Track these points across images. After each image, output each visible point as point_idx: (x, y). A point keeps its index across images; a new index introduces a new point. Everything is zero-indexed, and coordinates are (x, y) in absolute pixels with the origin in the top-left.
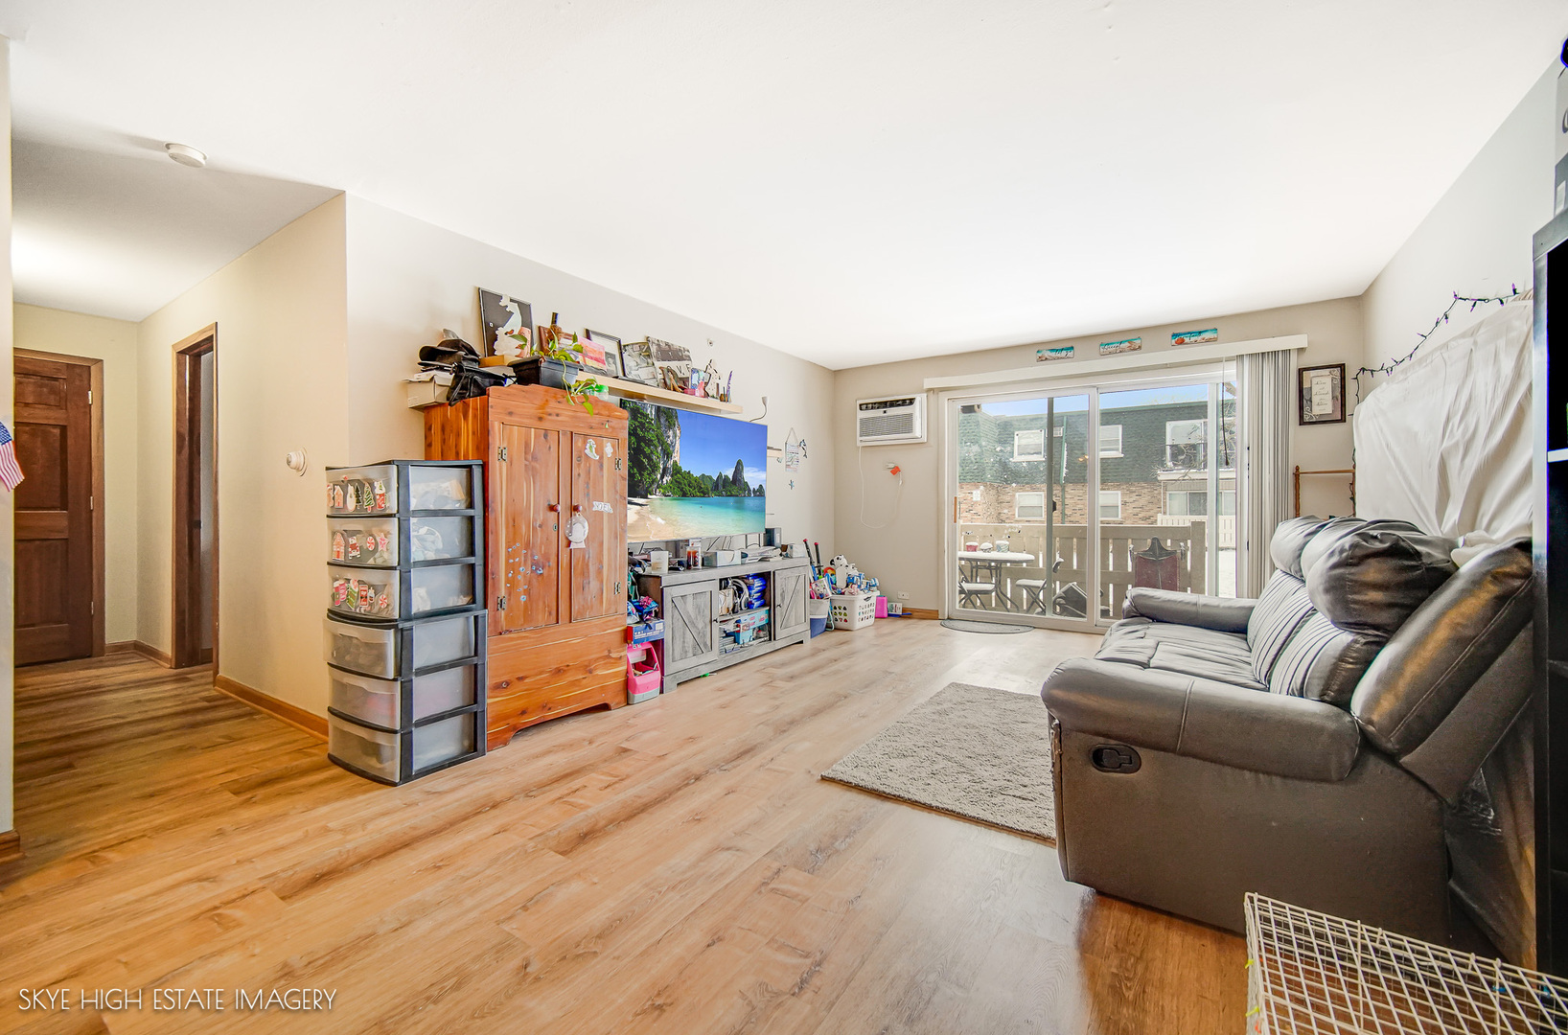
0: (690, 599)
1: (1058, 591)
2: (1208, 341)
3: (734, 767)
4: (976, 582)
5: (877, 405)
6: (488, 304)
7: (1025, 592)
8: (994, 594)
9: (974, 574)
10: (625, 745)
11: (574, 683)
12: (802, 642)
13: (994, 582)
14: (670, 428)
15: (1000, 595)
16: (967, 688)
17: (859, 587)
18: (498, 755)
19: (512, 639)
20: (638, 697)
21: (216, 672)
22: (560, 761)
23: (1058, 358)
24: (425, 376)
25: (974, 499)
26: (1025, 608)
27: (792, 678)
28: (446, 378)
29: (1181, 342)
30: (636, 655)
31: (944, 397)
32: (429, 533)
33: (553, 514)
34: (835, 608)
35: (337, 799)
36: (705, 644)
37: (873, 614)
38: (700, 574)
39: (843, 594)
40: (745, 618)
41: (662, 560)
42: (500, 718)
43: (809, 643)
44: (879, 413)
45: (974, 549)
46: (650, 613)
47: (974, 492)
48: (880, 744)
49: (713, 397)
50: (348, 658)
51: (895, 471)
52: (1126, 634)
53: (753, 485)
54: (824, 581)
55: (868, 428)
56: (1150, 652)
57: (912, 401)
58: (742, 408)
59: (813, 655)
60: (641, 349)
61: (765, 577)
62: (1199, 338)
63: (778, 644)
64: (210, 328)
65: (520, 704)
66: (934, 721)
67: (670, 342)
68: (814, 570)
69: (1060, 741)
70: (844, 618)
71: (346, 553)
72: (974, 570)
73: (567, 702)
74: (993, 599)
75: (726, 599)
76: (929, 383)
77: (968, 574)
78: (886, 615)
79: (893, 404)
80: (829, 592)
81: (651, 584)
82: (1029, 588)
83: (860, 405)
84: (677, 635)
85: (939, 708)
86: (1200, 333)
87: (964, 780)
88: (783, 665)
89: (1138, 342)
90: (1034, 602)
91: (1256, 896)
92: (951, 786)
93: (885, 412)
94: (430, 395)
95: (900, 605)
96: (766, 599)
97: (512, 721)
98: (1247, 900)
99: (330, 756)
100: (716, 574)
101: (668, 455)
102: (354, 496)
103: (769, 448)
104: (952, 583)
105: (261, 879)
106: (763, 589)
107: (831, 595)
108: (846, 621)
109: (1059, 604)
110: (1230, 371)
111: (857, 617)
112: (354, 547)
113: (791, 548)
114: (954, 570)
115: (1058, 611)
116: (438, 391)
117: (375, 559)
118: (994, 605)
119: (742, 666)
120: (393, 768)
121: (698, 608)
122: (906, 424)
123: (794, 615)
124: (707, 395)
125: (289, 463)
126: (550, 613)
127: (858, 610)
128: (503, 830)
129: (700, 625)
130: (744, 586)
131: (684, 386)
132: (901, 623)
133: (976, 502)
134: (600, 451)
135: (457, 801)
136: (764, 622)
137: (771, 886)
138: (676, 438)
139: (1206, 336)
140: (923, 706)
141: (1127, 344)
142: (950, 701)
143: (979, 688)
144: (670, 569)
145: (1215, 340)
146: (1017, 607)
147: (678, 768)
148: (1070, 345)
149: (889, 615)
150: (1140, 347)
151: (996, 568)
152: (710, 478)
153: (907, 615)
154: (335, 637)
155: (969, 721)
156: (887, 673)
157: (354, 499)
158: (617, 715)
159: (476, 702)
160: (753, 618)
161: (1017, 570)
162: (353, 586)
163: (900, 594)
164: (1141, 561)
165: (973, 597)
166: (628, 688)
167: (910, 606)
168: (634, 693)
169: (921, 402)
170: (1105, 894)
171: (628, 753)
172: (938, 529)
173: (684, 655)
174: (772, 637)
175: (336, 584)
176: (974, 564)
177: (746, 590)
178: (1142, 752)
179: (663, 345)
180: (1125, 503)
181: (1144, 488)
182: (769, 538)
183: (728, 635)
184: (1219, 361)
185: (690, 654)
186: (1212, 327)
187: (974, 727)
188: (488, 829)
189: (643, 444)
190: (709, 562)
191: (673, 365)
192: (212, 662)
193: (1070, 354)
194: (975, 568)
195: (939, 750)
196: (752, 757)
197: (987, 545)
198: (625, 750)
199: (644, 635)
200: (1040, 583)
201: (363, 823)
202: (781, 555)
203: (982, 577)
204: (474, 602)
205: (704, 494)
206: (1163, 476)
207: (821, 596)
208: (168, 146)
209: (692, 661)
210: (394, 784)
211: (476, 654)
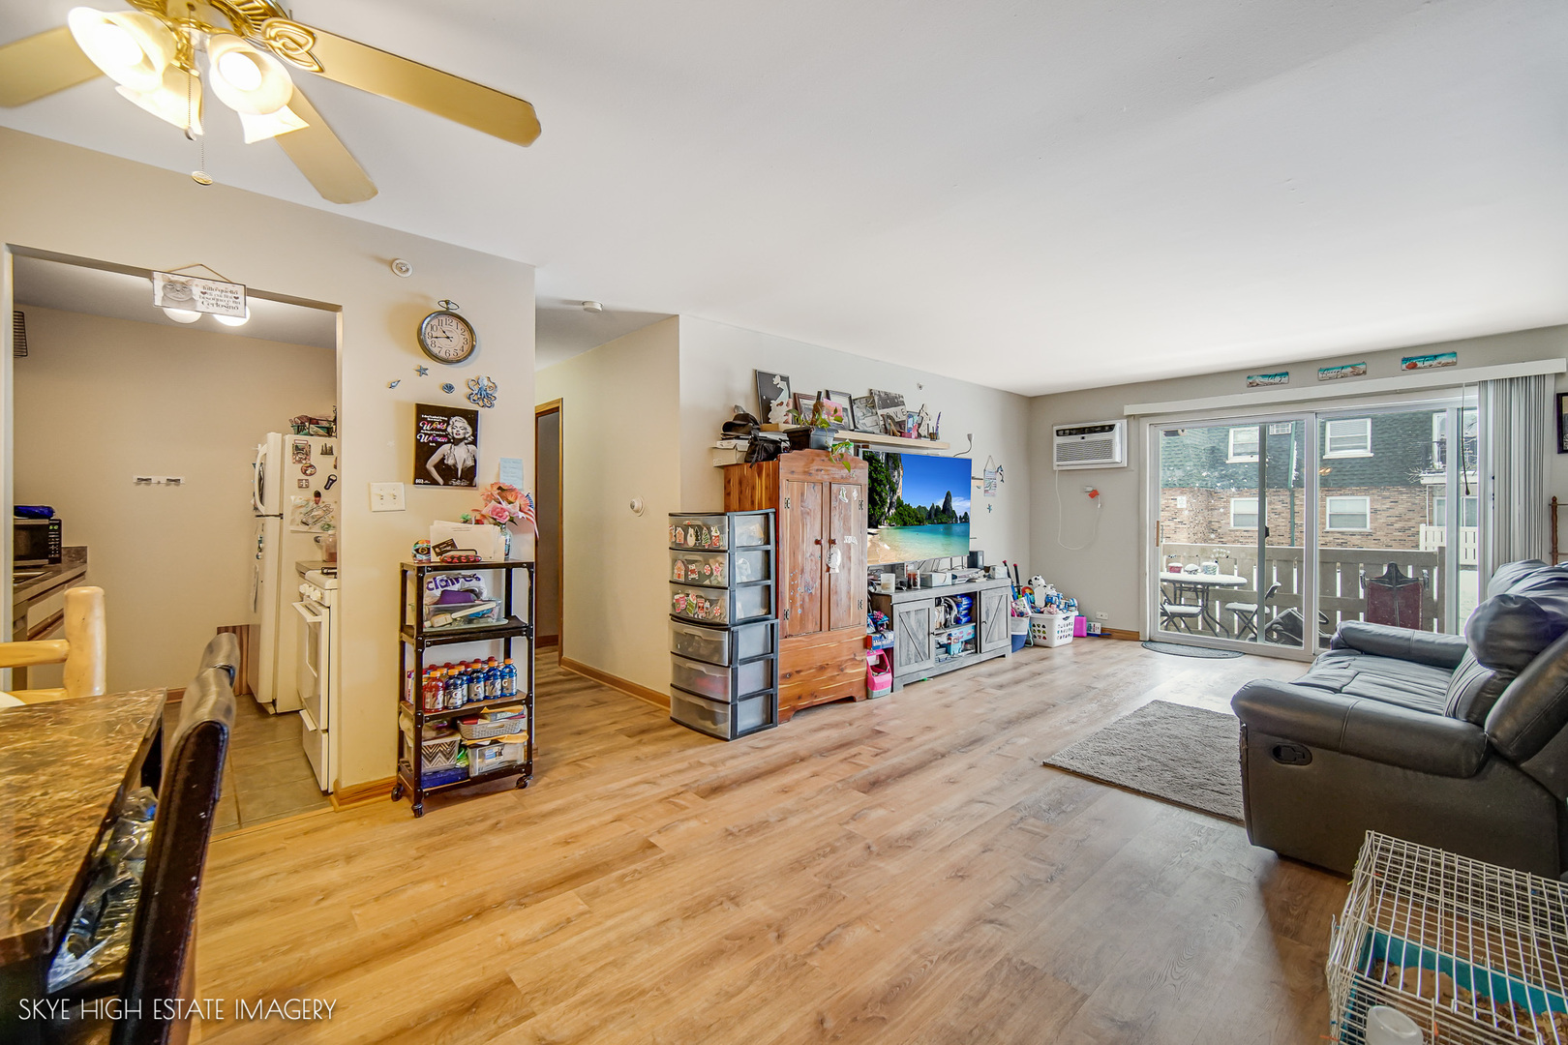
0: (913, 614)
1: (1275, 616)
2: (1446, 365)
3: (970, 751)
4: (1180, 604)
5: (1074, 432)
6: (763, 381)
7: (1236, 617)
8: (1200, 617)
9: (1178, 596)
10: (877, 728)
11: (832, 679)
12: (1004, 656)
13: (1200, 604)
14: (895, 469)
15: (1208, 619)
16: (1170, 706)
17: (1058, 606)
18: (787, 727)
19: (793, 642)
20: (876, 692)
21: (561, 654)
22: (834, 735)
23: (1271, 384)
24: (726, 444)
25: (1179, 506)
26: (1236, 632)
27: (1001, 687)
28: (744, 445)
29: (1414, 367)
30: (873, 660)
31: (1145, 424)
32: (744, 563)
33: (819, 546)
34: (1034, 626)
35: (695, 746)
36: (924, 653)
37: (1072, 633)
38: (920, 593)
39: (1042, 612)
40: (955, 632)
41: (889, 580)
42: (786, 701)
43: (1010, 657)
44: (1076, 439)
45: (1177, 570)
46: (882, 625)
47: (1179, 498)
48: (1091, 744)
49: (925, 437)
50: (690, 650)
51: (1094, 494)
52: (1331, 664)
53: (960, 513)
54: (1024, 600)
55: (1065, 453)
56: (1345, 680)
57: (1111, 428)
58: (949, 446)
59: (1015, 668)
60: (867, 402)
61: (972, 597)
62: (1435, 363)
63: (984, 657)
64: (558, 401)
65: (797, 691)
66: (1138, 730)
67: (888, 391)
68: (1013, 590)
69: (1247, 738)
70: (1042, 635)
71: (686, 575)
72: (1178, 592)
73: (826, 692)
74: (1200, 623)
75: (939, 615)
76: (1129, 410)
77: (1171, 596)
78: (1085, 635)
79: (1092, 430)
80: (1028, 610)
81: (883, 601)
82: (1241, 612)
83: (1057, 431)
84: (903, 645)
85: (1143, 720)
86: (1435, 357)
87: (1168, 776)
88: (990, 675)
89: (1363, 367)
90: (1246, 627)
91: (1373, 832)
92: (1156, 779)
93: (1083, 438)
94: (733, 458)
95: (1098, 625)
96: (972, 615)
97: (793, 704)
98: (1367, 835)
99: (671, 718)
100: (933, 593)
101: (893, 491)
102: (694, 536)
103: (973, 478)
104: (1152, 604)
105: (682, 786)
106: (969, 608)
107: (1030, 614)
108: (1044, 638)
109: (1276, 630)
110: (1472, 396)
111: (1056, 635)
112: (693, 572)
113: (994, 569)
114: (1155, 592)
115: (1275, 637)
116: (739, 455)
117: (710, 581)
118: (1200, 628)
119: (954, 674)
120: (725, 728)
121: (919, 622)
122: (1107, 449)
123: (998, 632)
124: (919, 436)
125: (632, 507)
126: (816, 624)
127: (1056, 628)
128: (815, 775)
129: (921, 637)
130: (953, 604)
131: (900, 429)
132: (1099, 643)
133: (1181, 510)
134: (849, 496)
135: (775, 754)
136: (971, 637)
137: (1019, 826)
138: (899, 477)
139: (1443, 360)
140: (1127, 718)
141: (1350, 369)
142: (1154, 715)
143: (1183, 706)
144: (896, 588)
145: (1454, 364)
146: (1227, 631)
147: (926, 747)
148: (1284, 371)
149: (1089, 634)
150: (1365, 373)
151: (1203, 591)
152: (925, 508)
153: (1106, 635)
154: (677, 635)
155: (1172, 732)
156: (1090, 688)
157: (694, 538)
158: (860, 707)
159: (772, 687)
160: (961, 633)
161: (1226, 593)
162: (692, 599)
163: (1099, 614)
164: (1373, 589)
165: (1176, 620)
166: (868, 686)
167: (1109, 626)
168: (873, 689)
169: (1121, 428)
170: (1283, 857)
171: (880, 735)
172: (1139, 552)
173: (909, 662)
174: (977, 650)
175: (677, 597)
176: (1178, 585)
177: (955, 607)
178: (1315, 752)
179: (883, 395)
180: (1374, 511)
181: (1401, 493)
182: (973, 560)
183: (941, 646)
184: (1459, 386)
185: (913, 661)
186: (1451, 350)
187: (1176, 737)
188: (806, 773)
189: (876, 484)
190: (926, 584)
191: (891, 411)
192: (557, 644)
193: (1284, 380)
194: (1178, 590)
195: (1145, 753)
196: (983, 745)
197: (1191, 567)
198: (880, 732)
199: (879, 643)
200: (1254, 607)
201: (723, 761)
202: (985, 576)
203: (1186, 599)
204: (770, 613)
205: (920, 522)
206: (1427, 479)
207: (1021, 615)
208: (583, 304)
209: (914, 667)
210: (727, 740)
211: (772, 652)
